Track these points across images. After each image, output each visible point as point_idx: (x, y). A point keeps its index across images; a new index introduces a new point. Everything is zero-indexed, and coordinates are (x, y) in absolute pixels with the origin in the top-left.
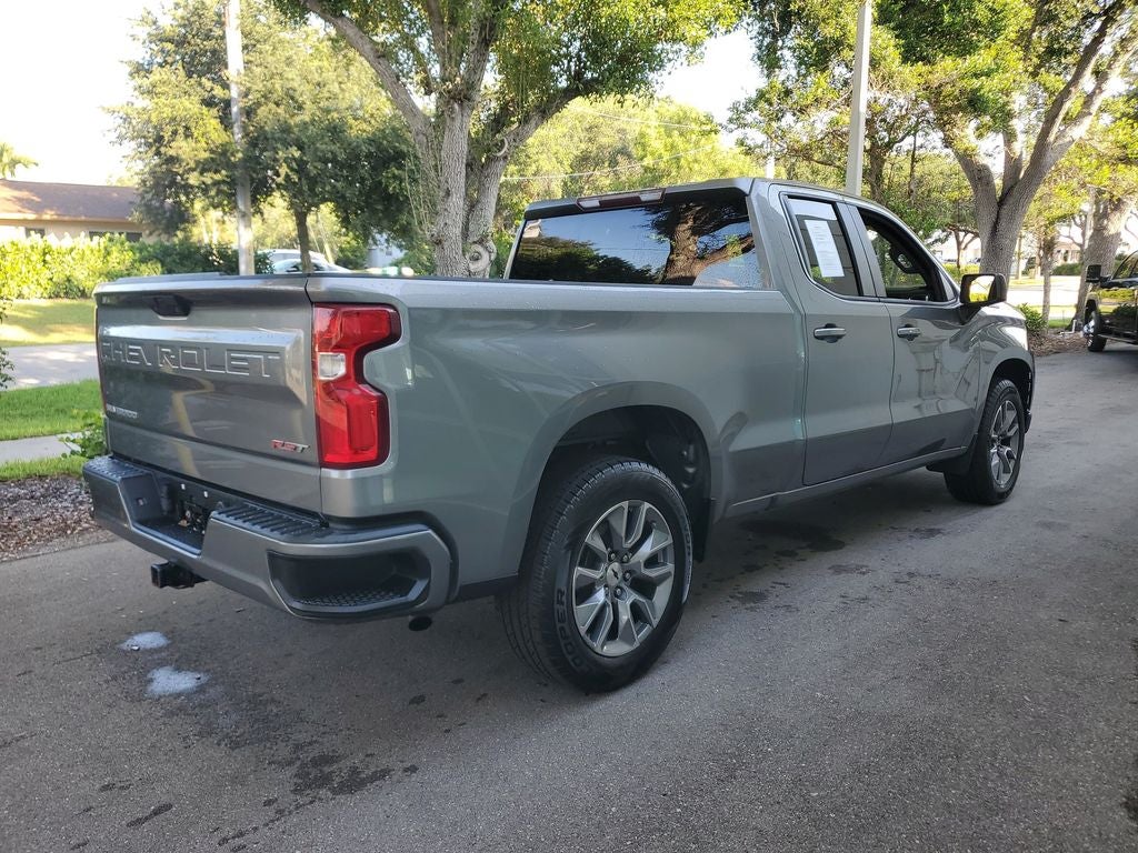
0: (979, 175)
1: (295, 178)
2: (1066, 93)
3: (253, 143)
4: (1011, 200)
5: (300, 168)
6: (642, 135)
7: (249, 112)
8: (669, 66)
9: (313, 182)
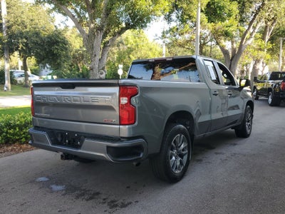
0: (225, 52)
1: (24, 48)
2: (246, 32)
3: (10, 37)
4: (234, 59)
5: (26, 45)
6: (127, 38)
7: (9, 27)
8: (152, 22)
9: (30, 49)
